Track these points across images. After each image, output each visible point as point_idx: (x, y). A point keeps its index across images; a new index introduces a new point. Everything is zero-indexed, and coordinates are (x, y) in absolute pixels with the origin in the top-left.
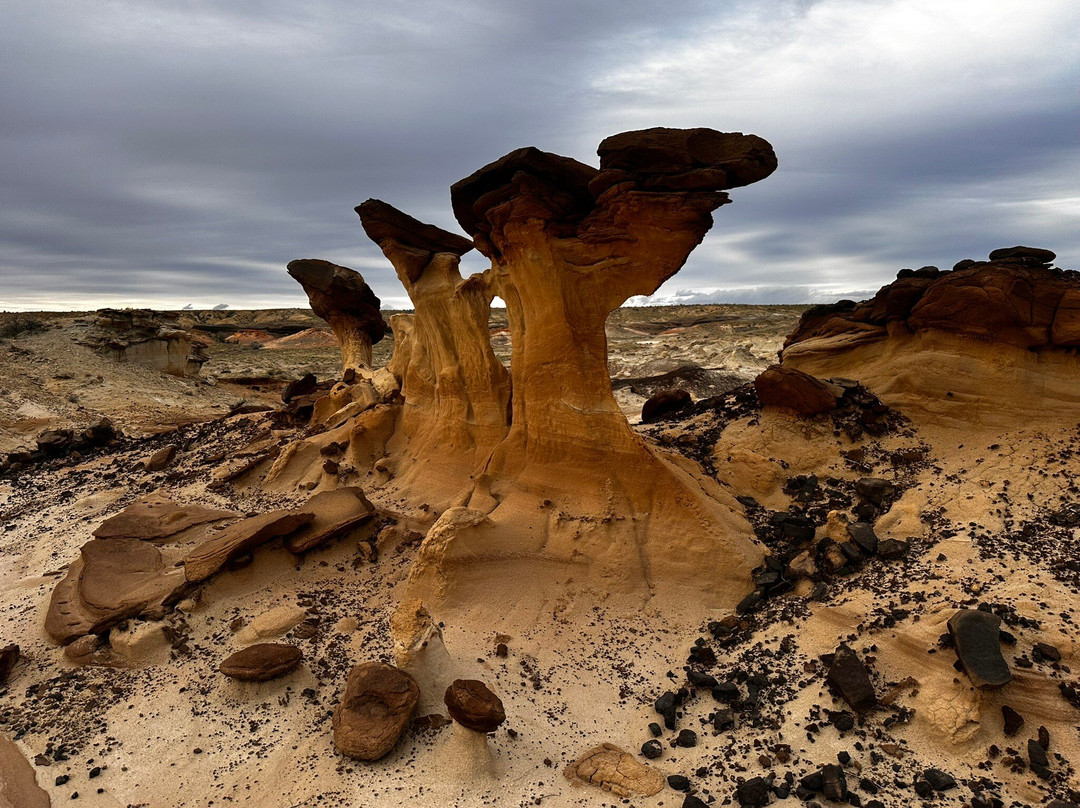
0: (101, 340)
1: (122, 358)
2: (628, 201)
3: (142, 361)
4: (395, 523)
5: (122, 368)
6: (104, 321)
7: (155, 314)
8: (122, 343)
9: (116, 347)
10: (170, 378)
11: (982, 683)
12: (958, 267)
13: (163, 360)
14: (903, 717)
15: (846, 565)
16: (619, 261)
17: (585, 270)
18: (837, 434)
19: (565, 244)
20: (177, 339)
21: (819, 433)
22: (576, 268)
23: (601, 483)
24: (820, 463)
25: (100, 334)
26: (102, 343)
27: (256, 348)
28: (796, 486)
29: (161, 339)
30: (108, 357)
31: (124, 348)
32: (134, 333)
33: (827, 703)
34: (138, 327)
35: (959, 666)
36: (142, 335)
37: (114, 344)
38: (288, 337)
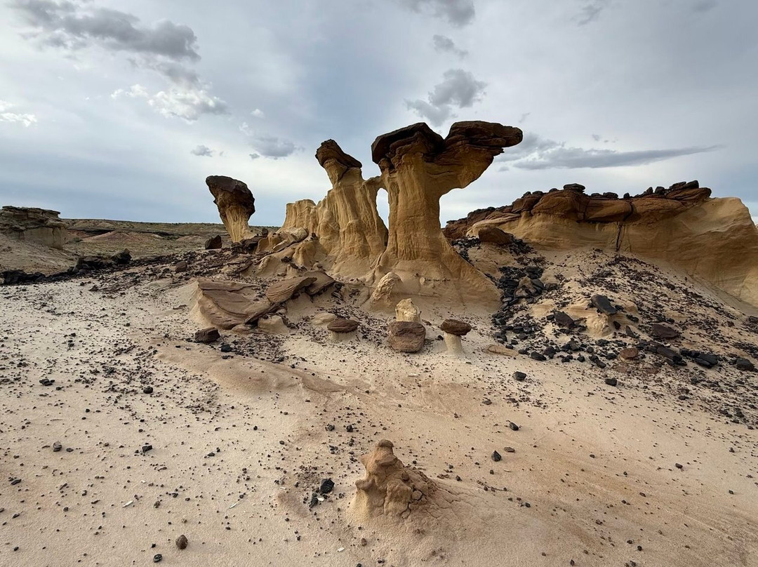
0: (5, 225)
1: (21, 237)
2: (464, 149)
3: (34, 239)
4: (344, 285)
5: (21, 243)
6: (8, 214)
7: (44, 212)
8: (21, 228)
9: (16, 230)
10: (56, 250)
11: (609, 313)
12: (550, 191)
13: (50, 240)
14: (584, 329)
15: (536, 292)
16: (452, 173)
17: (435, 177)
18: (511, 253)
19: (429, 165)
20: (60, 227)
21: (505, 252)
22: (431, 175)
23: (438, 266)
24: (508, 262)
25: (5, 222)
26: (7, 227)
27: (78, 241)
28: (504, 270)
29: (48, 227)
30: (11, 236)
31: (22, 231)
32: (29, 222)
33: (557, 327)
34: (32, 219)
35: (598, 311)
36: (35, 224)
37: (16, 228)
38: (100, 236)
